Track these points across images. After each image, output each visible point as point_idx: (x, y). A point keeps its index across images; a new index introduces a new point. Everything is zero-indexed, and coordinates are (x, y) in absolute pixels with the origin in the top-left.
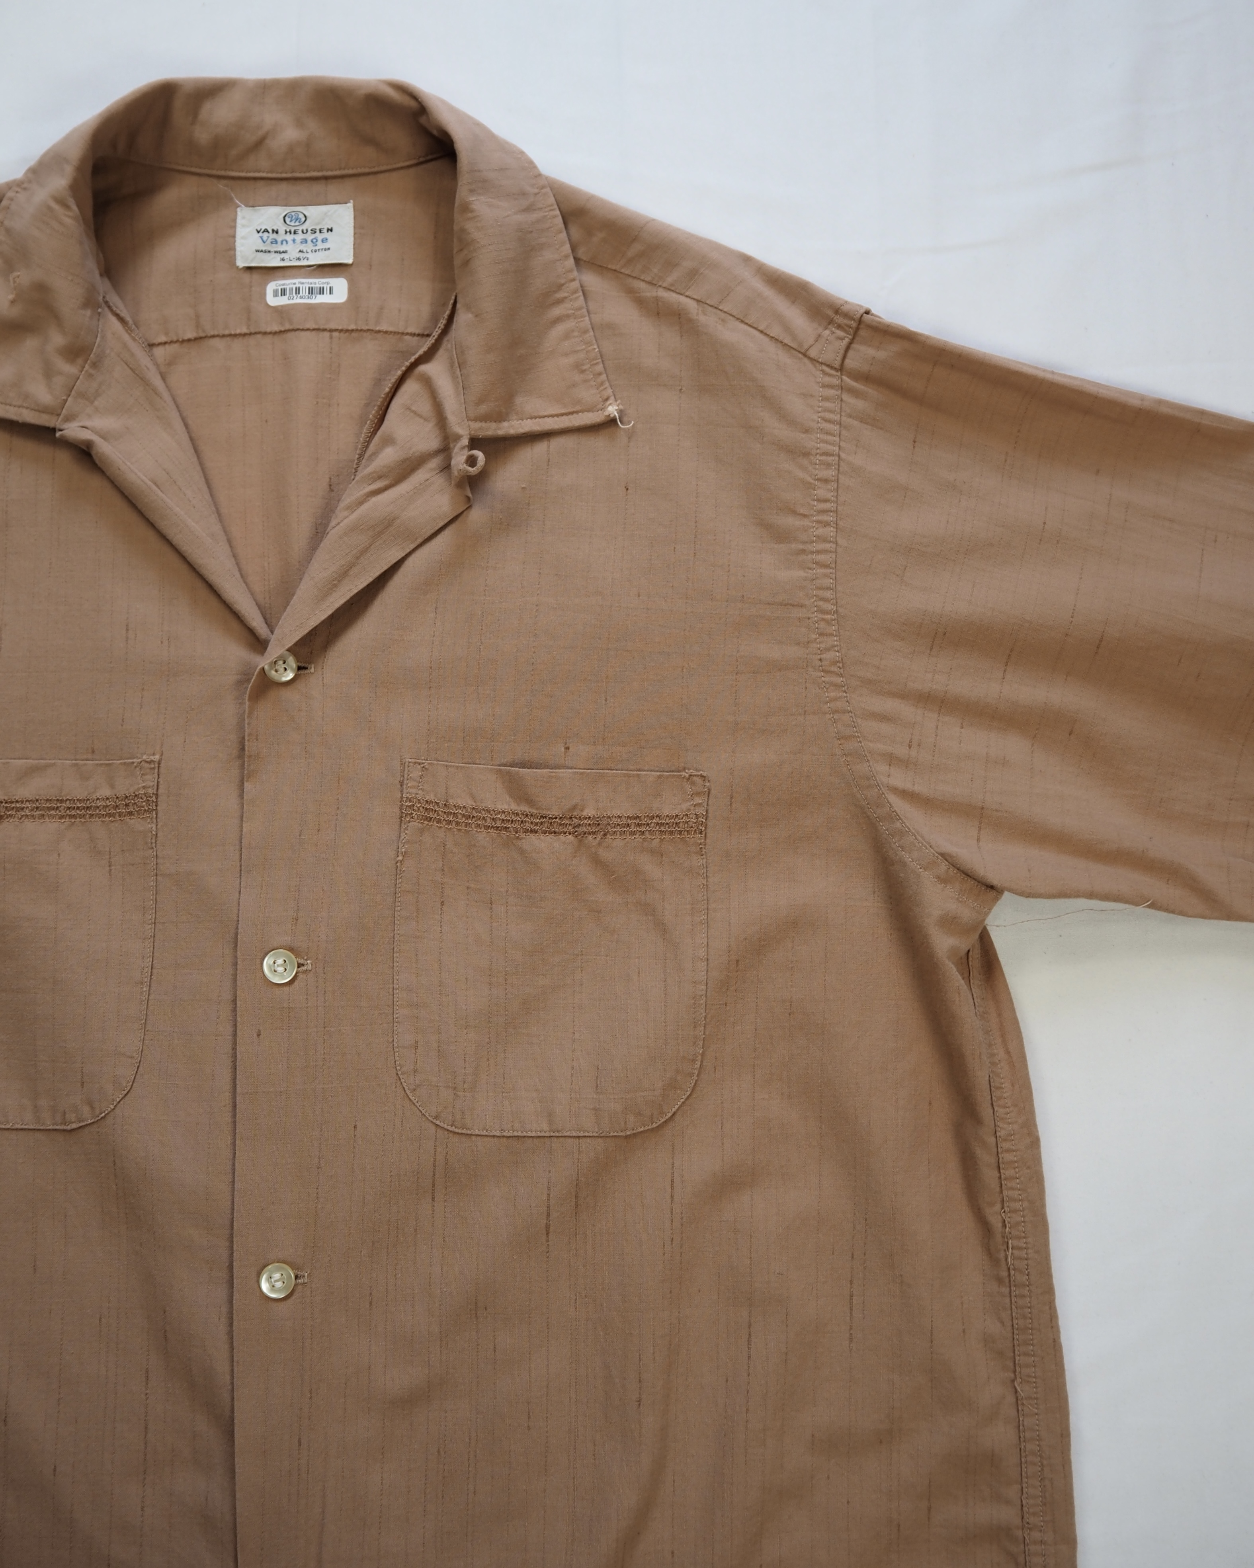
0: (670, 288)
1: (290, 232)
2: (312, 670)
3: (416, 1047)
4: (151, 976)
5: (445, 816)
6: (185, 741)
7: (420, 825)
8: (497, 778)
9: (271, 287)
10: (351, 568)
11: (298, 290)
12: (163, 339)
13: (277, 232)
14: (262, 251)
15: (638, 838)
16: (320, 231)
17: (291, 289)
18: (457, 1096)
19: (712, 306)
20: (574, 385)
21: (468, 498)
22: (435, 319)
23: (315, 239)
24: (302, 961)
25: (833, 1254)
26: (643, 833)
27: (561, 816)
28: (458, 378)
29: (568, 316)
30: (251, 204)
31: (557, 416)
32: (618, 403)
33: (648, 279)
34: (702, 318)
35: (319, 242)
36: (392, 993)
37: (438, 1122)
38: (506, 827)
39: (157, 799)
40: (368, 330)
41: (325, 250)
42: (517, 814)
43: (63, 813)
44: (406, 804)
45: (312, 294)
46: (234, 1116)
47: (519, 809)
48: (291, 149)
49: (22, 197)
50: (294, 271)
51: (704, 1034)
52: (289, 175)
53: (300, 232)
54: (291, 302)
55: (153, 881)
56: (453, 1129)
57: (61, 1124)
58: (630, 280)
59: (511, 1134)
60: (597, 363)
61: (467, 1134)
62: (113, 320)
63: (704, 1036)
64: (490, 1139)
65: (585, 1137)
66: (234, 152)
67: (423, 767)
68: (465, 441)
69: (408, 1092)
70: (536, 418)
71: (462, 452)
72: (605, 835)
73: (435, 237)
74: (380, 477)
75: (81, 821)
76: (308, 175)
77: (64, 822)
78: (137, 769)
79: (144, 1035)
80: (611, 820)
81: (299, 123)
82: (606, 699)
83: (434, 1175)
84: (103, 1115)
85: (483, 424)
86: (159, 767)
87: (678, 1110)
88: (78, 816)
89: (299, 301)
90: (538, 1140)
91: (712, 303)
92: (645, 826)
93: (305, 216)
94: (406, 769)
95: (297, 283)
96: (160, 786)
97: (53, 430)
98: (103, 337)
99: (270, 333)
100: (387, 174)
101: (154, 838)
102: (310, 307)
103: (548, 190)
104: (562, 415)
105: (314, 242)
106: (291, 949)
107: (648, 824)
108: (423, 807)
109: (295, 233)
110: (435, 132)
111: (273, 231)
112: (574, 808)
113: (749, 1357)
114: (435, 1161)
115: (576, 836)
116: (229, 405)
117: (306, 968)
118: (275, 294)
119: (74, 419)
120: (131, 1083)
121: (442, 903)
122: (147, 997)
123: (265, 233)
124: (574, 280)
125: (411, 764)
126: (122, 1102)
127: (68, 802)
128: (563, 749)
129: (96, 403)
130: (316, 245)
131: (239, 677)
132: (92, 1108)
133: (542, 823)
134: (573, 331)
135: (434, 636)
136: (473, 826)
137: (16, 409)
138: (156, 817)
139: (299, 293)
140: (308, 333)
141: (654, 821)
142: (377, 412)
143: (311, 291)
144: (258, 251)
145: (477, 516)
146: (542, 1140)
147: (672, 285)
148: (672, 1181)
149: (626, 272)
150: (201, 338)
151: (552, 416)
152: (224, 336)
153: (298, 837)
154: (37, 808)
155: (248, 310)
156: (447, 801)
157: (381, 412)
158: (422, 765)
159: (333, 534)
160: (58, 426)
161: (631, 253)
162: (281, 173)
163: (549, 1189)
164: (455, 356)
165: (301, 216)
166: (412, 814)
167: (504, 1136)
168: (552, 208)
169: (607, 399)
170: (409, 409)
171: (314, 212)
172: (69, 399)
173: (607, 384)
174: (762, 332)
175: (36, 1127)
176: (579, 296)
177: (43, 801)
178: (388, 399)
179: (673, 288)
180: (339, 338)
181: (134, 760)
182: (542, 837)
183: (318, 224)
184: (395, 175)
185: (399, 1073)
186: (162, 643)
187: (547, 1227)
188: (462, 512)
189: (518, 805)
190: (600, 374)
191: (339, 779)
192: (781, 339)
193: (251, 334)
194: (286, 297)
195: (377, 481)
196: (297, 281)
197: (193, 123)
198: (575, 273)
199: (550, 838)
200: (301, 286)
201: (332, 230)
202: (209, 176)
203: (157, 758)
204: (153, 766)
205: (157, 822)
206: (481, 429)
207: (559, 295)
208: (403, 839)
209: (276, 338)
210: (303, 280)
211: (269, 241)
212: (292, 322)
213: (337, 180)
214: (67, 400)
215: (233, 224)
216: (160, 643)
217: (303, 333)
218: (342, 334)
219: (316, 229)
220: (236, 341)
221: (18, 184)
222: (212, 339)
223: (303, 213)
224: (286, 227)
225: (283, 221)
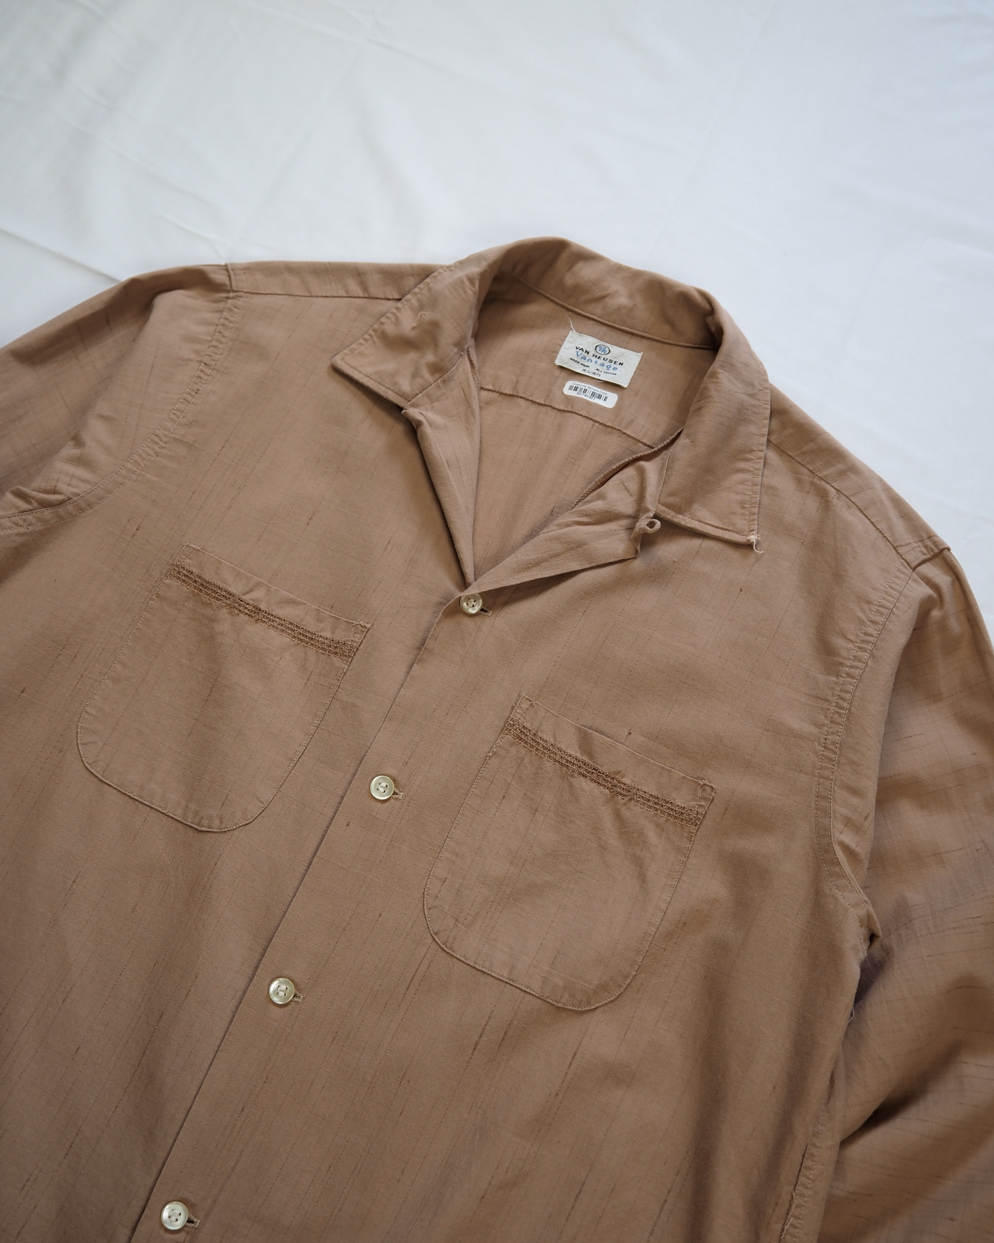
0: (823, 479)
1: (596, 357)
2: (490, 614)
3: (444, 882)
4: (299, 758)
5: (531, 741)
6: (390, 624)
7: (513, 739)
8: (576, 732)
9: (570, 383)
10: (544, 561)
11: (585, 391)
12: (490, 387)
13: (588, 353)
14: (574, 360)
15: (652, 812)
16: (615, 363)
17: (582, 389)
18: (457, 926)
19: (846, 497)
20: (734, 513)
21: (637, 552)
22: (662, 440)
23: (609, 366)
24: (397, 791)
25: (665, 1164)
26: (656, 810)
27: (607, 774)
28: (663, 475)
29: (749, 471)
30: (579, 331)
31: (716, 527)
32: (758, 535)
33: (811, 468)
34: (836, 502)
35: (611, 369)
36: (445, 839)
37: (435, 937)
38: (568, 766)
39: (356, 651)
40: (619, 430)
41: (613, 374)
42: (579, 761)
43: (296, 635)
44: (510, 722)
45: (593, 396)
46: (307, 870)
47: (581, 758)
48: (619, 309)
49: (447, 274)
50: (588, 379)
51: (641, 962)
52: (611, 324)
53: (602, 358)
54: (578, 396)
56: (444, 946)
57: (197, 824)
58: (798, 465)
59: (480, 968)
60: (755, 507)
61: (451, 955)
62: (468, 362)
63: (640, 964)
64: (465, 965)
65: (530, 993)
66: (584, 297)
67: (531, 704)
68: (651, 514)
69: (425, 908)
70: (701, 522)
72: (630, 800)
73: (684, 394)
74: (587, 515)
75: (304, 645)
76: (622, 328)
77: (294, 640)
78: (354, 628)
79: (277, 793)
80: (639, 792)
81: (631, 296)
83: (416, 972)
84: (226, 830)
85: (667, 510)
86: (367, 632)
87: (600, 1006)
88: (304, 641)
89: (583, 397)
90: (497, 981)
91: (846, 494)
92: (660, 806)
93: (610, 351)
94: (520, 700)
95: (587, 387)
96: (362, 644)
98: (457, 368)
99: (557, 409)
100: (672, 347)
101: (343, 674)
102: (588, 403)
103: (768, 391)
104: (719, 528)
105: (608, 367)
106: (394, 780)
107: (662, 806)
108: (520, 729)
109: (599, 358)
110: (713, 329)
111: (586, 351)
112: (618, 773)
113: (573, 1207)
114: (421, 962)
115: (611, 792)
116: (512, 441)
117: (398, 796)
118: (570, 388)
119: (417, 407)
120: (254, 818)
121: (504, 797)
122: (290, 770)
123: (581, 350)
124: (762, 451)
125: (525, 698)
126: (241, 828)
127: (302, 630)
128: (627, 732)
129: (434, 404)
130: (609, 370)
131: (443, 600)
132: (221, 822)
133: (592, 773)
134: (748, 481)
135: (576, 627)
136: (546, 756)
137: (386, 389)
138: (351, 662)
139: (585, 393)
140: (580, 417)
141: (668, 805)
142: (602, 478)
143: (593, 394)
144: (571, 359)
145: (637, 565)
146: (500, 982)
147: (825, 476)
148: (575, 1054)
149: (798, 460)
150: (513, 396)
151: (713, 526)
152: (528, 400)
153: (432, 712)
154: (282, 625)
155: (550, 391)
156: (537, 732)
157: (604, 479)
158: (531, 703)
159: (542, 536)
160: (405, 407)
161: (805, 449)
162: (607, 320)
163: (490, 1018)
164: (667, 462)
165: (607, 350)
166: (510, 730)
167: (475, 968)
168: (767, 403)
169: (752, 531)
170: (623, 483)
171: (616, 350)
172: (420, 395)
173: (756, 522)
174: (872, 523)
175: (181, 820)
176: (761, 462)
177: (287, 622)
178: (612, 474)
179: (826, 479)
180: (598, 428)
182: (589, 782)
183: (615, 358)
184: (676, 348)
185: (426, 893)
186: (406, 561)
187: (477, 1044)
188: (629, 559)
189: (582, 755)
190: (754, 514)
192: (883, 532)
193: (545, 405)
194: (577, 392)
196: (587, 385)
197: (568, 271)
198: (764, 447)
199: (594, 785)
200: (588, 389)
201: (622, 364)
202: (562, 306)
203: (368, 626)
204: (364, 630)
205: (349, 665)
206: (664, 511)
207: (749, 456)
208: (498, 743)
209: (559, 414)
210: (591, 386)
211: (581, 356)
212: (572, 407)
213: (640, 338)
214: (418, 394)
215: (563, 338)
216: (404, 560)
217: (577, 416)
218: (601, 426)
219: (613, 360)
220: (534, 405)
221: (449, 268)
222: (519, 399)
223: (609, 348)
224: (595, 352)
225: (595, 348)
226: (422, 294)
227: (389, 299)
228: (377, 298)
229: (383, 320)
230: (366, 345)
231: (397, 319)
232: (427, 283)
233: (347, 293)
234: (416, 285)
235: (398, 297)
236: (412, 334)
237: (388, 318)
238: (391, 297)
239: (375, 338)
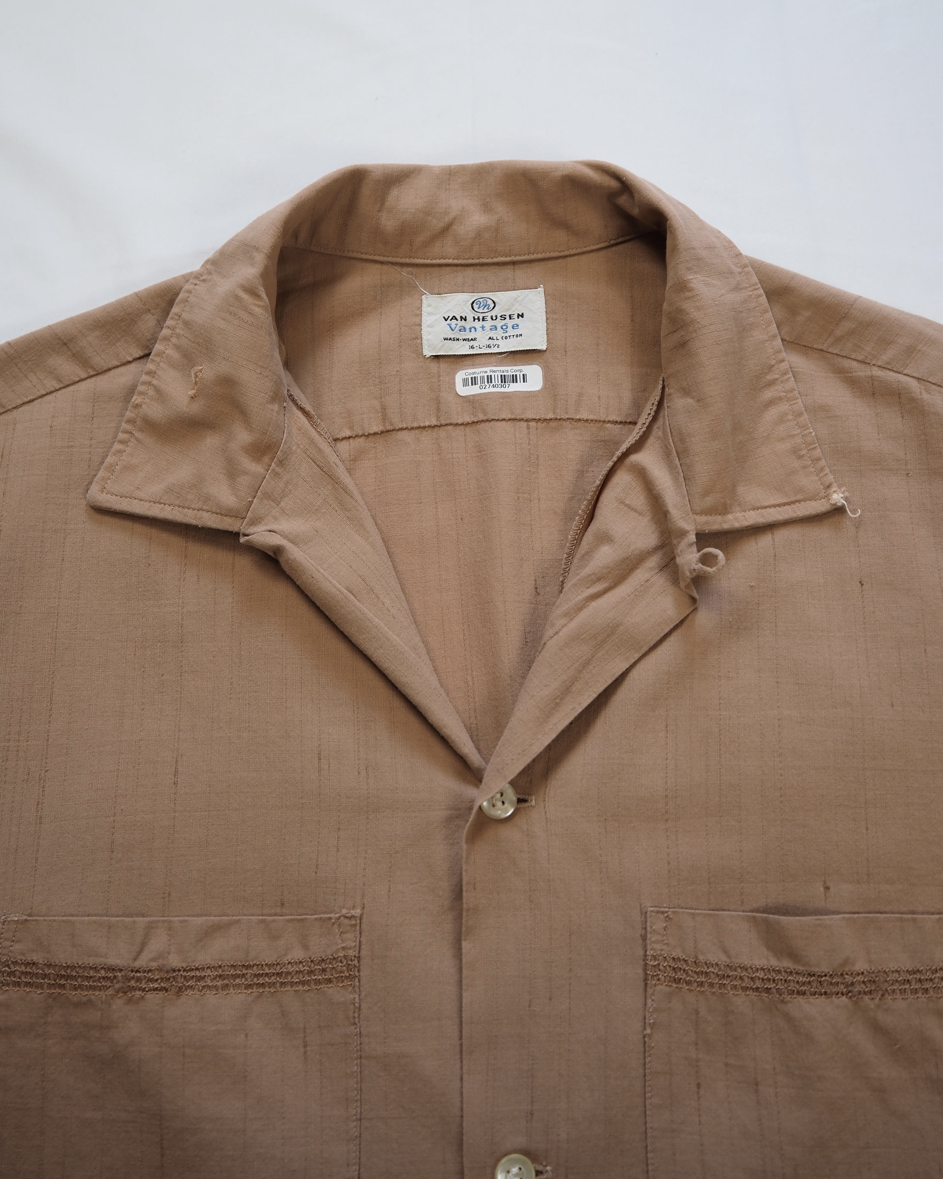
0: (886, 366)
1: (479, 319)
2: (533, 803)
5: (696, 976)
6: (390, 891)
7: (668, 989)
8: (750, 926)
9: (460, 376)
10: (573, 683)
11: (490, 379)
12: (348, 433)
13: (465, 320)
14: (450, 339)
15: (922, 997)
16: (510, 317)
17: (482, 378)
19: (935, 384)
20: (793, 472)
21: (694, 600)
22: (638, 406)
23: (504, 325)
24: (540, 1168)
26: (926, 991)
27: (831, 973)
28: (677, 467)
29: (780, 399)
30: (436, 291)
31: (779, 505)
32: (844, 490)
33: (860, 358)
34: (926, 396)
35: (510, 329)
38: (767, 988)
39: (359, 962)
40: (568, 419)
41: (517, 336)
42: (779, 972)
43: (250, 981)
44: (652, 963)
45: (505, 382)
47: (780, 964)
48: (479, 234)
49: (201, 288)
50: (483, 359)
52: (477, 261)
53: (489, 318)
54: (483, 391)
55: (356, 1065)
58: (840, 359)
60: (815, 448)
62: (299, 414)
66: (420, 239)
67: (667, 917)
68: (692, 538)
70: (758, 509)
71: (690, 550)
73: (632, 321)
74: (599, 579)
75: (270, 991)
76: (495, 260)
77: (251, 992)
78: (336, 926)
80: (888, 976)
81: (487, 208)
82: (867, 827)
85: (709, 518)
86: (360, 923)
88: (267, 984)
89: (492, 389)
91: (934, 381)
92: (929, 982)
93: (494, 302)
94: (647, 920)
95: (489, 371)
96: (362, 948)
97: (237, 535)
98: (289, 433)
99: (462, 424)
100: (576, 258)
101: (357, 1011)
102: (504, 396)
103: (750, 269)
104: (785, 504)
105: (504, 328)
106: (527, 1153)
107: (931, 980)
108: (670, 966)
109: (483, 320)
110: (635, 212)
111: (461, 317)
112: (845, 962)
115: (851, 998)
116: (421, 503)
118: (465, 383)
119: (260, 523)
121: (699, 1086)
123: (453, 320)
124: (783, 361)
125: (653, 913)
127: (255, 967)
128: (822, 889)
129: (282, 504)
130: (507, 332)
131: (452, 813)
133: (809, 982)
134: (786, 414)
135: (667, 759)
136: (729, 989)
137: (195, 512)
138: (359, 984)
139: (491, 383)
140: (504, 423)
143: (503, 379)
144: (445, 339)
145: (704, 618)
147: (888, 363)
149: (835, 352)
150: (388, 431)
151: (775, 506)
152: (412, 428)
153: (528, 1008)
154: (220, 976)
155: (438, 401)
156: (696, 957)
157: (590, 507)
159: (551, 645)
160: (243, 530)
161: (838, 333)
162: (468, 259)
164: (672, 444)
166: (657, 975)
168: (757, 287)
169: (829, 486)
170: (622, 502)
171: (504, 298)
172: (255, 501)
173: (827, 470)
176: (790, 378)
178: (597, 492)
179: (889, 367)
180: (537, 429)
181: (332, 915)
182: (811, 999)
183: (507, 310)
184: (583, 259)
186: (359, 773)
188: (688, 615)
189: (779, 960)
190: (819, 459)
191: (570, 935)
193: (441, 426)
194: (478, 386)
195: (596, 584)
196: (488, 369)
197: (380, 208)
198: (784, 353)
199: (821, 1000)
200: (493, 374)
201: (522, 316)
202: (392, 263)
203: (357, 912)
204: (353, 922)
205: (360, 991)
206: (707, 523)
207: (769, 377)
208: (650, 1008)
209: (468, 429)
210: (494, 369)
211: (458, 328)
212: (484, 412)
213: (526, 265)
214: (253, 501)
215: (418, 312)
216: (356, 773)
217: (498, 424)
218: (539, 424)
219: (505, 315)
220: (425, 433)
221: (197, 277)
222: (399, 433)
223: (491, 299)
224: (474, 314)
225: (471, 308)
226: (178, 336)
227: (129, 362)
228: (110, 369)
229: (136, 399)
230: (128, 450)
231: (158, 391)
232: (176, 314)
233: (60, 381)
234: (160, 324)
235: (139, 353)
236: (195, 408)
237: (141, 393)
238: (130, 359)
239: (137, 434)
